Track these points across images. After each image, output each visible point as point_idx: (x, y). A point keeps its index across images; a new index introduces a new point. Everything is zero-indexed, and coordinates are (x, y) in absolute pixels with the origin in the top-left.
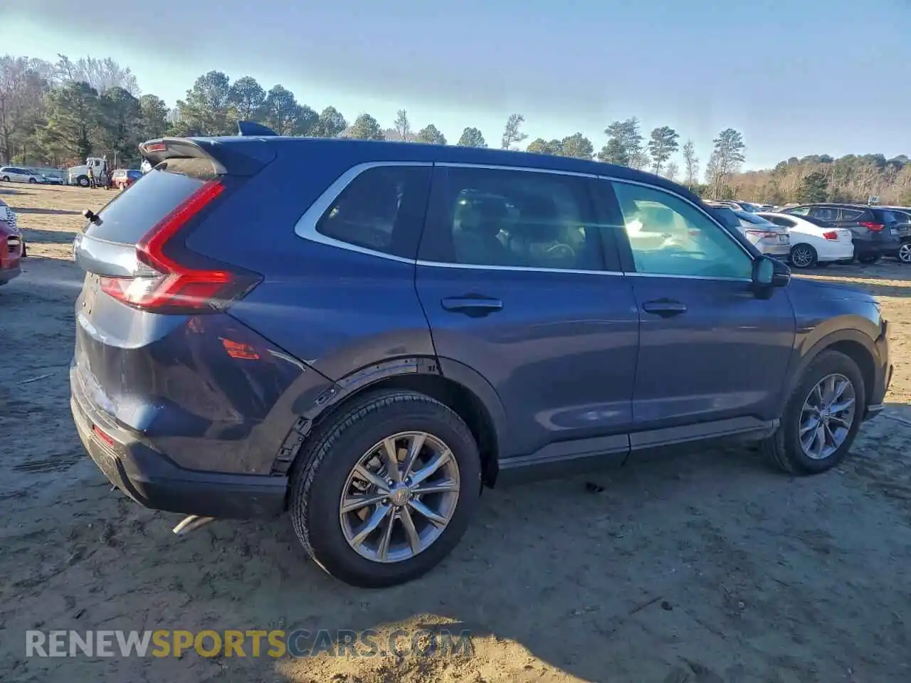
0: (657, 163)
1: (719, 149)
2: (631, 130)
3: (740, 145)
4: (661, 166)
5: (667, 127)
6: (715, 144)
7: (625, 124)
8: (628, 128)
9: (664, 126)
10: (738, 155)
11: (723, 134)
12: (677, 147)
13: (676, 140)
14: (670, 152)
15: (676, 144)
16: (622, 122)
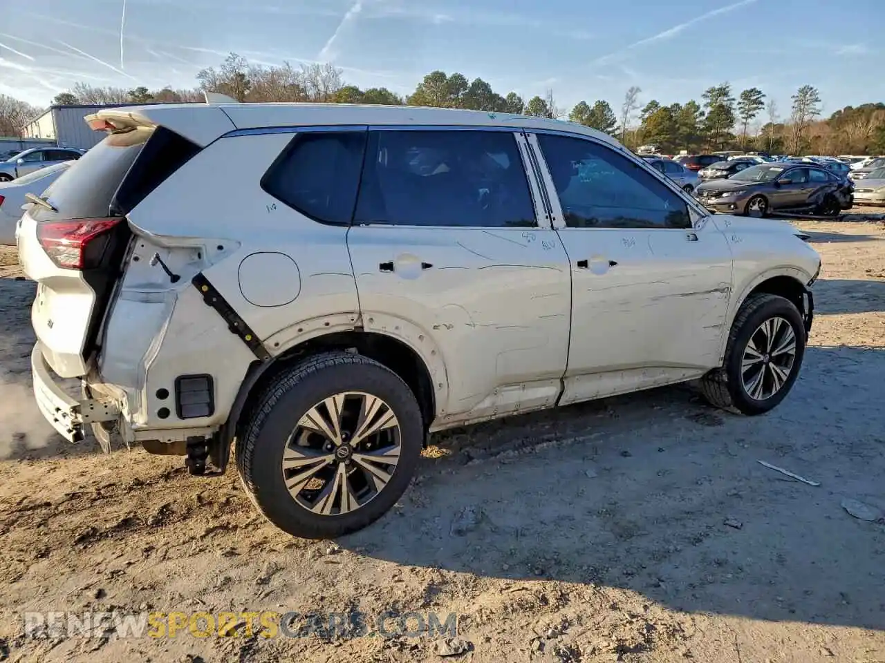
0: (744, 121)
1: (796, 105)
2: (726, 94)
3: (817, 100)
4: (748, 124)
5: (755, 89)
6: (794, 100)
7: (720, 89)
8: (723, 92)
9: (753, 88)
10: (815, 109)
11: (801, 91)
12: (763, 106)
13: (763, 99)
14: (757, 111)
15: (762, 103)
16: (717, 87)
